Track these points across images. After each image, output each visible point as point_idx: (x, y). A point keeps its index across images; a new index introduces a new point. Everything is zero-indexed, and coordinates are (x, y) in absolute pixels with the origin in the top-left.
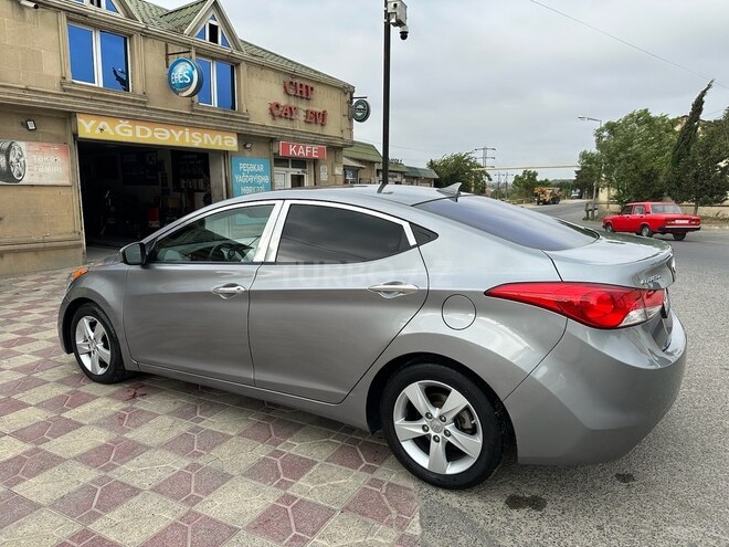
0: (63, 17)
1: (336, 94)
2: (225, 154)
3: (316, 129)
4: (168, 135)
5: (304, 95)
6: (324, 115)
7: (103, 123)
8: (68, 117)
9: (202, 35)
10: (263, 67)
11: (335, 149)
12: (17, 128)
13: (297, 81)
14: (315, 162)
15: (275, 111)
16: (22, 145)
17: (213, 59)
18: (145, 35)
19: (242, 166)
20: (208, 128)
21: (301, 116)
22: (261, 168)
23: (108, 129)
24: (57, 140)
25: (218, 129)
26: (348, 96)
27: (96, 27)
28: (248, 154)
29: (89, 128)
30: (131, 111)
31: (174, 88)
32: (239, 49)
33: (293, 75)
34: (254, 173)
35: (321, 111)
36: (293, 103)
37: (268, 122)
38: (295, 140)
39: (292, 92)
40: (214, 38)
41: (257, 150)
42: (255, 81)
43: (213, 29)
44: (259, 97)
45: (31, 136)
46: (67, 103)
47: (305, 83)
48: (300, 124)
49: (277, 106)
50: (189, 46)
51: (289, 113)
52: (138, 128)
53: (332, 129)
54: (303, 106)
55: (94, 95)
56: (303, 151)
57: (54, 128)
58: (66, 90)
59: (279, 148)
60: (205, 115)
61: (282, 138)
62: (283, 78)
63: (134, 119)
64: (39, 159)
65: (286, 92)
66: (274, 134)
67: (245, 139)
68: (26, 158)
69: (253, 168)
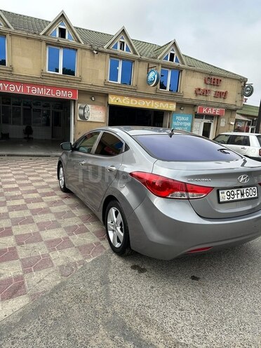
0: (108, 56)
1: (235, 83)
2: (170, 112)
3: (221, 100)
4: (144, 103)
5: (216, 83)
6: (226, 93)
7: (118, 98)
8: (106, 96)
9: (166, 59)
10: (194, 71)
11: (230, 111)
12: (88, 100)
13: (213, 77)
14: (218, 117)
15: (198, 92)
16: (89, 106)
17: (170, 69)
18: (140, 60)
19: (177, 118)
20: (162, 100)
21: (213, 94)
22: (187, 119)
23: (120, 101)
24: (102, 105)
25: (167, 101)
26: (243, 83)
27: (120, 59)
28: (182, 112)
29: (113, 100)
30: (129, 93)
31: (148, 83)
32: (183, 64)
33: (211, 74)
34: (182, 121)
35: (224, 91)
36: (208, 87)
37: (193, 97)
38: (207, 106)
39: (209, 82)
40: (172, 59)
41: (186, 110)
42: (189, 78)
43: (172, 55)
44: (190, 85)
45: (93, 103)
46: (106, 90)
47: (216, 78)
48: (211, 98)
49: (199, 89)
50: (158, 64)
51: (206, 93)
52: (132, 100)
53: (230, 101)
54: (214, 89)
55: (117, 87)
56: (210, 112)
57: (101, 100)
58: (106, 84)
59: (198, 110)
60: (162, 95)
61: (200, 105)
62: (204, 76)
63: (131, 96)
64: (95, 112)
65: (205, 83)
66: (195, 103)
67: (180, 105)
68: (90, 111)
69: (183, 118)
